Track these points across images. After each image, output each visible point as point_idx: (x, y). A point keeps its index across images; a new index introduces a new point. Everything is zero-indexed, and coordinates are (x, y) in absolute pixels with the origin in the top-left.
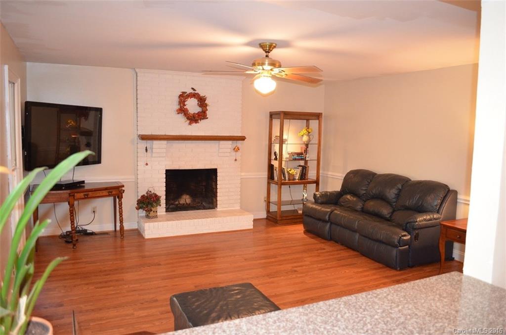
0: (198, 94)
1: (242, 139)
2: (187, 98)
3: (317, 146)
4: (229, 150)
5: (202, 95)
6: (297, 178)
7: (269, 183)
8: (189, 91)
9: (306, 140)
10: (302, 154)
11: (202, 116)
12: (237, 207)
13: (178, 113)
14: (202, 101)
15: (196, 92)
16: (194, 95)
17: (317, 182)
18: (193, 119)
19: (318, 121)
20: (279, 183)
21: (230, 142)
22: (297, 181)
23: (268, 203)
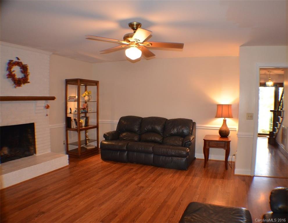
0: (21, 63)
1: (53, 98)
2: (13, 66)
3: (96, 103)
4: (43, 108)
5: (24, 63)
6: (84, 125)
7: (67, 131)
8: (15, 60)
9: (87, 99)
10: (85, 109)
11: (24, 80)
12: (49, 151)
13: (8, 78)
14: (24, 69)
15: (20, 61)
16: (18, 64)
17: (97, 127)
18: (18, 83)
19: (96, 86)
20: (79, 129)
21: (44, 102)
22: (84, 127)
23: (67, 145)
